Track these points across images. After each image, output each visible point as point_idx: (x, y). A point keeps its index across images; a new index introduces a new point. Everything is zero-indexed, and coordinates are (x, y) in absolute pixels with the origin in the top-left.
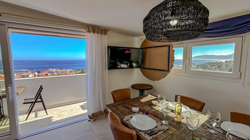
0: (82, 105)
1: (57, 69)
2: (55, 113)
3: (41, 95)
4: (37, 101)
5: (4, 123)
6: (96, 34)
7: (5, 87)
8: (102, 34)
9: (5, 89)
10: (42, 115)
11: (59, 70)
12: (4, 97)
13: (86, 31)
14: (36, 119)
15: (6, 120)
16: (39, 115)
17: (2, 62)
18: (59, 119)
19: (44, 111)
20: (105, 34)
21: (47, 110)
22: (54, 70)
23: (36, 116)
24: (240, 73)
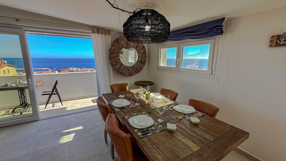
0: (93, 100)
1: (78, 68)
2: (69, 104)
3: (56, 88)
4: (53, 93)
5: (28, 110)
6: (100, 34)
7: (26, 81)
8: (106, 34)
9: (26, 82)
10: (58, 105)
11: (79, 69)
12: (27, 88)
13: (91, 31)
14: (53, 108)
15: (29, 108)
16: (56, 105)
17: (23, 60)
18: (72, 109)
19: (60, 103)
20: (109, 35)
21: (62, 102)
22: (75, 69)
23: (53, 106)
24: (211, 70)
